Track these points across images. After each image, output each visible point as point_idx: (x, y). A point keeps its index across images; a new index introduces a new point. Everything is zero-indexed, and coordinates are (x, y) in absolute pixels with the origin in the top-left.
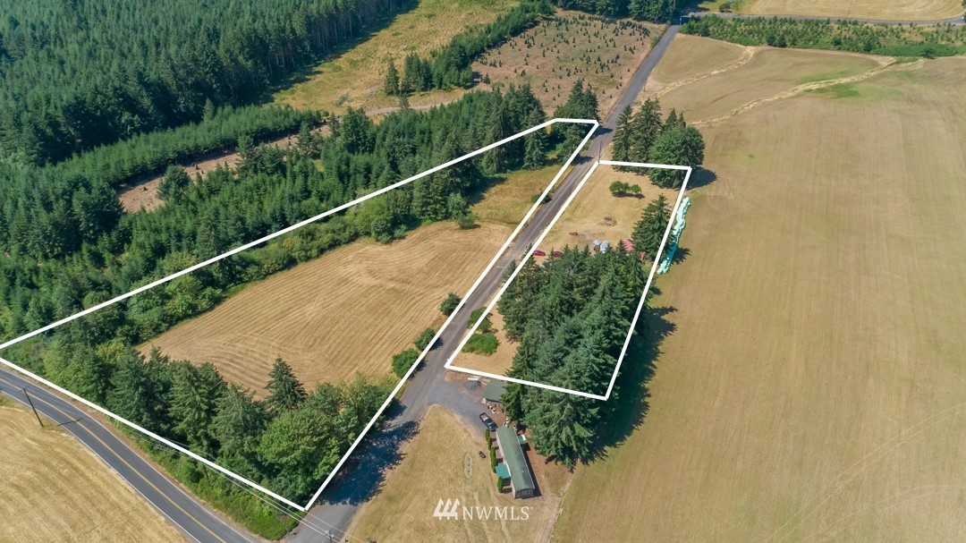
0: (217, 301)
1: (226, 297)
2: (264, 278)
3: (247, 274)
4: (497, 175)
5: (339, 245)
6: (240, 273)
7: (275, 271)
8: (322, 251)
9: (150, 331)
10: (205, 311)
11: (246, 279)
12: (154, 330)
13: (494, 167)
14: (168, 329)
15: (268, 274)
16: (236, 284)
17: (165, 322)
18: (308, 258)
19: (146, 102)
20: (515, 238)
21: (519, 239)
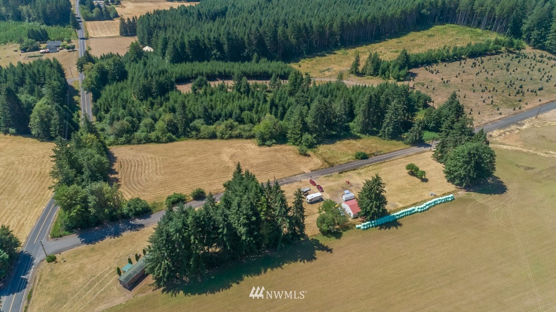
0: (171, 140)
1: (176, 140)
2: (197, 139)
3: (191, 134)
4: (359, 134)
5: (242, 138)
6: (189, 132)
7: (204, 138)
8: (231, 137)
9: (136, 141)
10: (163, 143)
11: (190, 136)
12: (138, 141)
13: (359, 129)
14: (144, 143)
15: (200, 138)
16: (185, 137)
17: (145, 140)
18: (222, 138)
19: (226, 47)
20: (315, 170)
21: (317, 171)
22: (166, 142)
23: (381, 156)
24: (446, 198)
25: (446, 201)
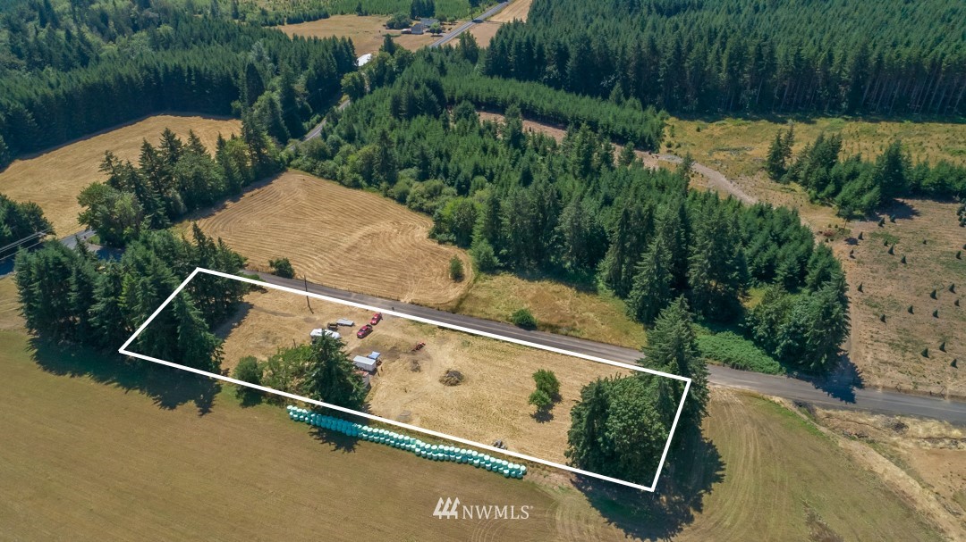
9: (319, 171)
17: (330, 174)
20: (418, 304)
21: (416, 307)
22: (348, 186)
23: (565, 338)
24: (500, 465)
25: (495, 470)
